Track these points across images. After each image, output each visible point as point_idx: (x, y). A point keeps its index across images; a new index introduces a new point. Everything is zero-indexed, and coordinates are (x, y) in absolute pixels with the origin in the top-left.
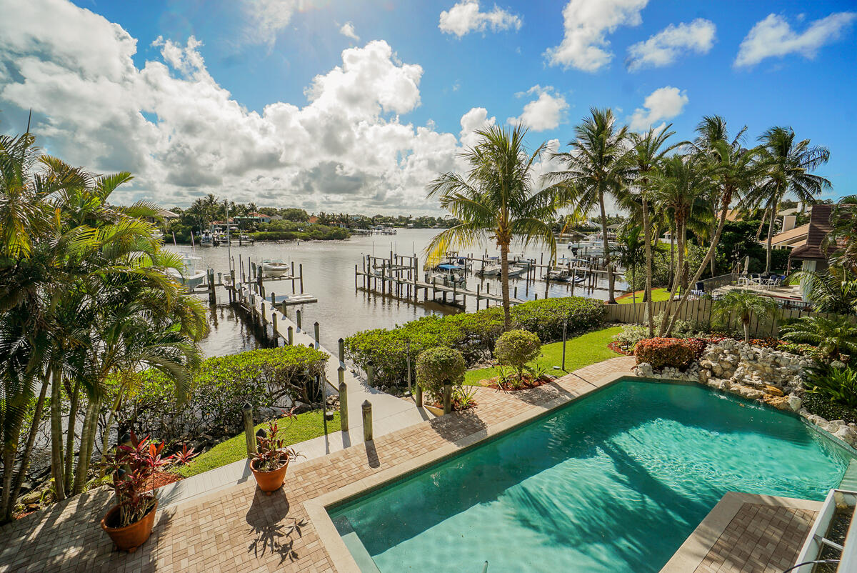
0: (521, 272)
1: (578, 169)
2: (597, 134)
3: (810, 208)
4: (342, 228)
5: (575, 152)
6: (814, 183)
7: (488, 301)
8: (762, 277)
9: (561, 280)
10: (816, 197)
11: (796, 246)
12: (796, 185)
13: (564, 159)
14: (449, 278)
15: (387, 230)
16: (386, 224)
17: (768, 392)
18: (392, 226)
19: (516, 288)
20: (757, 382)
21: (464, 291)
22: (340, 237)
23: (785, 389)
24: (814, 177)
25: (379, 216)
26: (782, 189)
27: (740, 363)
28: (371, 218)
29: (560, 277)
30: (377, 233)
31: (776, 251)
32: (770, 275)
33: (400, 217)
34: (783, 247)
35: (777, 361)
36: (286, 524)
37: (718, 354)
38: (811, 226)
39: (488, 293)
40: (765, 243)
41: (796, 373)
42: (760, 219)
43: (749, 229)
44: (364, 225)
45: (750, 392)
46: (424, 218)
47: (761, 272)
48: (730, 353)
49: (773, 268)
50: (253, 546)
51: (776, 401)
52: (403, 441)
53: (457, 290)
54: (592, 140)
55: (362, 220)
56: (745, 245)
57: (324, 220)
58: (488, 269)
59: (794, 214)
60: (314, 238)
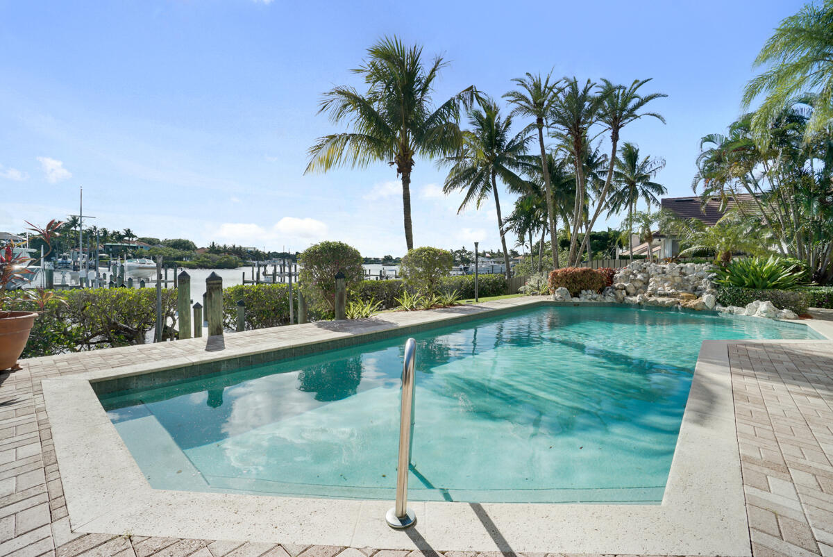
12: (643, 191)
17: (683, 298)
20: (671, 291)
23: (697, 293)
27: (651, 279)
35: (683, 271)
37: (629, 276)
41: (701, 278)
45: (667, 300)
48: (640, 272)
51: (692, 303)
55: (256, 252)
57: (213, 249)
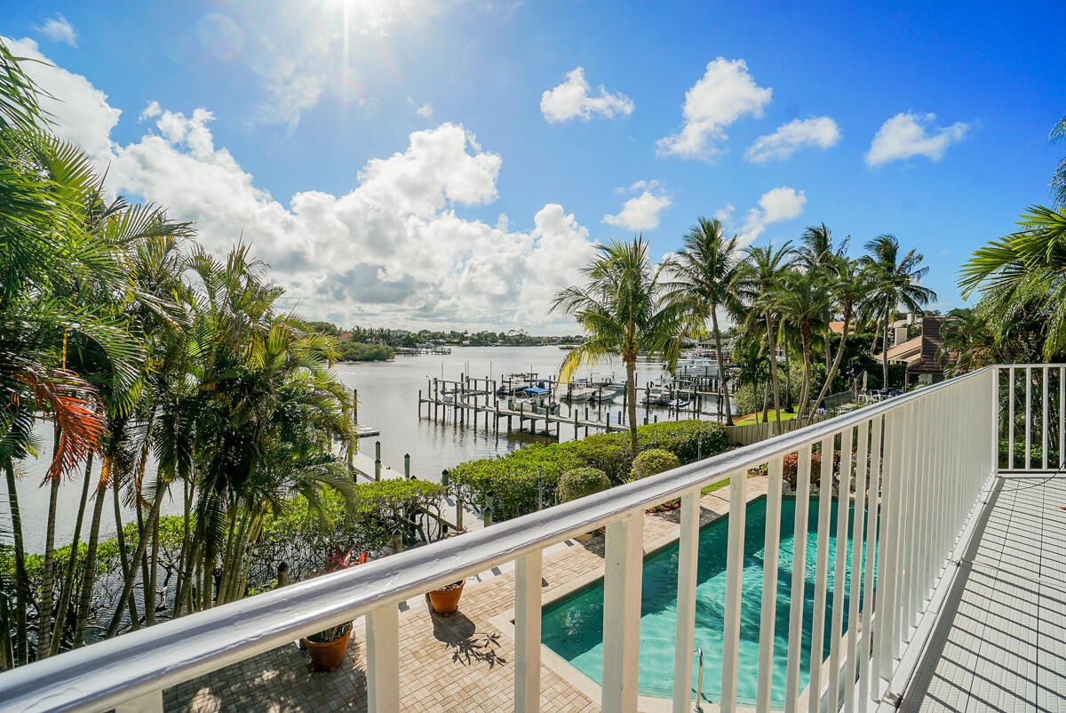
0: (614, 396)
1: (687, 279)
2: (707, 241)
3: (920, 320)
4: (382, 345)
5: (683, 262)
6: (922, 294)
7: (587, 428)
8: (882, 393)
9: (662, 405)
10: (923, 308)
11: (910, 360)
12: (904, 295)
13: (673, 270)
14: (538, 403)
15: (439, 349)
16: (437, 341)
18: (443, 344)
19: (608, 414)
21: (559, 418)
22: (380, 357)
24: (921, 288)
25: (425, 331)
26: (892, 303)
28: (417, 333)
29: (661, 400)
30: (427, 353)
31: (891, 366)
32: (889, 391)
33: (452, 332)
34: (898, 362)
36: (478, 637)
38: (924, 339)
39: (587, 419)
40: (880, 358)
42: (874, 332)
43: (862, 343)
44: (411, 343)
46: (483, 333)
47: (880, 388)
49: (891, 383)
50: (455, 657)
52: (562, 563)
53: (550, 416)
54: (702, 250)
55: (408, 336)
56: (861, 360)
57: (359, 336)
58: (576, 393)
59: (904, 326)
60: (348, 359)
